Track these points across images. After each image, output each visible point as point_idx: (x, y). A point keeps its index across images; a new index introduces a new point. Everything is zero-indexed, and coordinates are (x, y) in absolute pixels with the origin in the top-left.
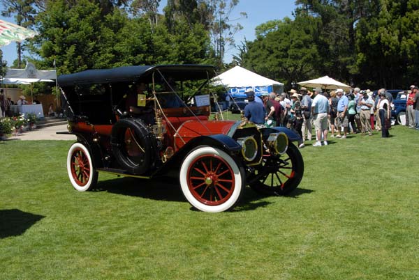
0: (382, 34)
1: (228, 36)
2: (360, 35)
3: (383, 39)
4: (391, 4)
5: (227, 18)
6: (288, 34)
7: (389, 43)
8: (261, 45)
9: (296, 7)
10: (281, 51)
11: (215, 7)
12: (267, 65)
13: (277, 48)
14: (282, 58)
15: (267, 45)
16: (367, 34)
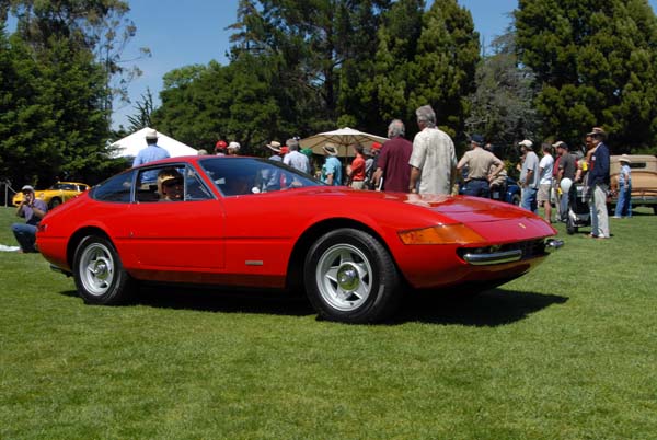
0: (380, 86)
1: (119, 86)
2: (345, 86)
3: (382, 93)
4: (393, 41)
5: (118, 56)
6: (230, 81)
7: (391, 102)
8: (185, 96)
9: (232, 44)
10: (219, 106)
11: (98, 38)
12: (195, 129)
13: (212, 102)
14: (220, 118)
15: (195, 96)
16: (357, 85)
